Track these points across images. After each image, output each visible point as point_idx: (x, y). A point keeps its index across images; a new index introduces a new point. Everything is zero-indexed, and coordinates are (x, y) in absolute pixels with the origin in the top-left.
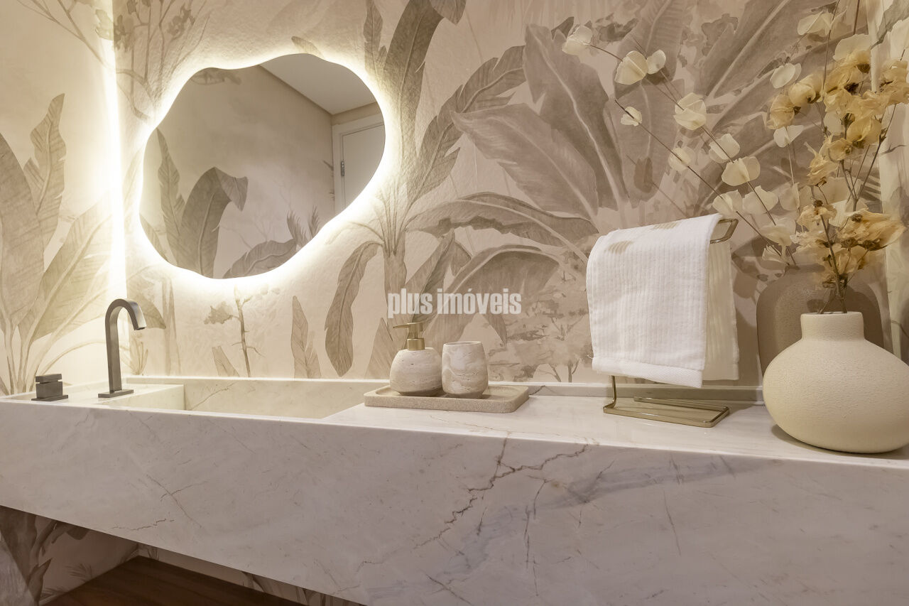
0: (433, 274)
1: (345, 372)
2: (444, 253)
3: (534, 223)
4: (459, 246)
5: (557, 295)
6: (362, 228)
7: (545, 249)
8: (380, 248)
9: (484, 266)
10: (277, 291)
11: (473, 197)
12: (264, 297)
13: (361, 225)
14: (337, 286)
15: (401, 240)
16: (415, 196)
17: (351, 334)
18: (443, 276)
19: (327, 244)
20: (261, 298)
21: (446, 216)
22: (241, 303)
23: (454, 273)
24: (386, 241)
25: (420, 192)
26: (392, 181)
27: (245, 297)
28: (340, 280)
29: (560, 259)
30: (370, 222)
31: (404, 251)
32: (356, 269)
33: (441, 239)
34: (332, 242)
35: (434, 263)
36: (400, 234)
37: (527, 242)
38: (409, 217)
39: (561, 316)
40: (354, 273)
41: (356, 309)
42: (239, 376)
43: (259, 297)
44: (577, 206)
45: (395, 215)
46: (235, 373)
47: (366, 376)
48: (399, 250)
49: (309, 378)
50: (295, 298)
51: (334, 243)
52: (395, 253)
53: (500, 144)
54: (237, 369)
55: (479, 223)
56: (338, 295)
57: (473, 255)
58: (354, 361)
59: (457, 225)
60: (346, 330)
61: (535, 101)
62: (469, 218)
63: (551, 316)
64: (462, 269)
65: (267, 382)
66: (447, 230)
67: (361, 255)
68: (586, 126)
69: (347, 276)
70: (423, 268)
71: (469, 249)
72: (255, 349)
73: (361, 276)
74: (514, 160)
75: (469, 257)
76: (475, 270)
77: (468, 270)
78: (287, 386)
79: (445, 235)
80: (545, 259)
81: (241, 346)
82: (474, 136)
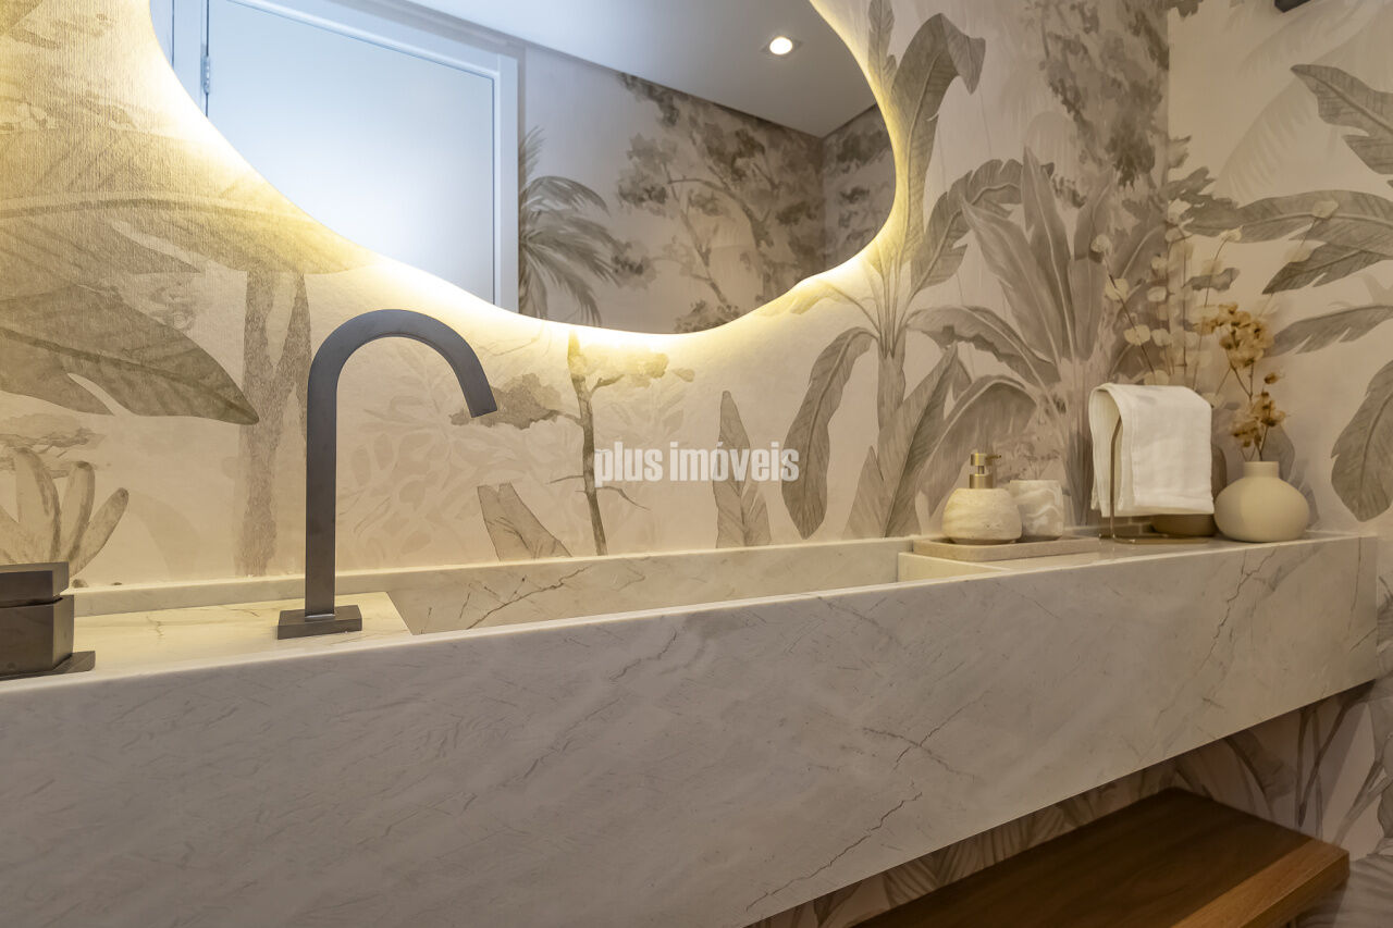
0: (934, 393)
1: (813, 531)
2: (946, 371)
3: (1022, 358)
4: (961, 364)
5: (1034, 438)
6: (851, 306)
7: (1029, 388)
8: (874, 345)
9: (983, 394)
10: (687, 375)
11: (976, 309)
12: (652, 380)
13: (851, 300)
14: (806, 389)
15: (901, 338)
16: (919, 284)
17: (826, 468)
18: (944, 400)
19: (794, 311)
20: (647, 384)
21: (951, 323)
22: (590, 384)
23: (955, 398)
24: (883, 331)
25: (925, 280)
26: (894, 251)
27: (599, 374)
28: (814, 379)
29: (1037, 401)
30: (863, 300)
31: (903, 354)
32: (839, 366)
33: (944, 350)
34: (804, 311)
35: (936, 380)
36: (900, 331)
37: (1017, 377)
38: (911, 309)
39: (1036, 459)
40: (837, 369)
41: (835, 427)
42: (570, 555)
43: (640, 380)
44: (1049, 352)
45: (896, 300)
46: (556, 547)
47: (844, 536)
48: (898, 351)
49: (746, 545)
50: (726, 395)
51: (805, 314)
52: (893, 355)
53: (1000, 260)
54: (565, 540)
55: (982, 342)
56: (807, 402)
57: (974, 380)
58: (828, 513)
59: (961, 338)
60: (819, 462)
61: (1028, 229)
62: (972, 334)
63: (1029, 459)
64: (963, 394)
65: (678, 558)
66: (950, 342)
67: (848, 346)
68: (1057, 274)
69: (825, 373)
70: (923, 384)
71: (969, 370)
72: (621, 491)
73: (846, 379)
74: (1010, 283)
75: (969, 379)
76: (975, 397)
77: (969, 396)
78: (724, 562)
79: (949, 346)
80: (1027, 398)
81: (581, 484)
82: (979, 237)
